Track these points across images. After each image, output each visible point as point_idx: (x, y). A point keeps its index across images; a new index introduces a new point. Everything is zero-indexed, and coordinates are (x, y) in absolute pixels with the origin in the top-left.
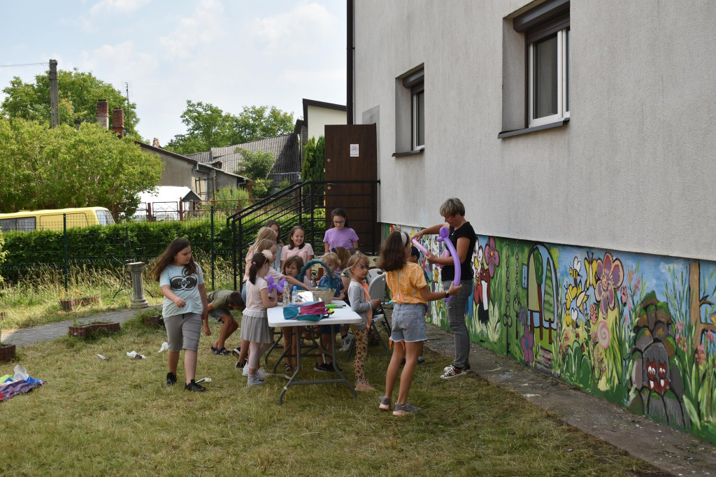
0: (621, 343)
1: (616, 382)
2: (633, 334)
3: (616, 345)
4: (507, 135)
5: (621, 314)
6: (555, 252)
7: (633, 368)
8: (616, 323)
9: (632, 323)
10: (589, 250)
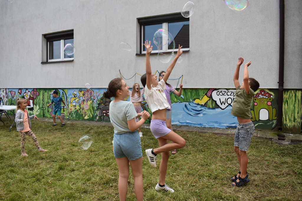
0: (93, 108)
1: (92, 116)
2: (97, 105)
3: (91, 108)
4: (43, 63)
5: (93, 102)
6: (66, 91)
7: (98, 113)
8: (91, 104)
9: (97, 103)
10: (80, 89)
